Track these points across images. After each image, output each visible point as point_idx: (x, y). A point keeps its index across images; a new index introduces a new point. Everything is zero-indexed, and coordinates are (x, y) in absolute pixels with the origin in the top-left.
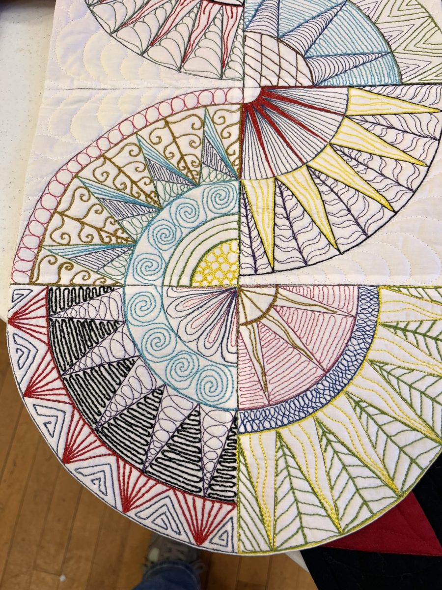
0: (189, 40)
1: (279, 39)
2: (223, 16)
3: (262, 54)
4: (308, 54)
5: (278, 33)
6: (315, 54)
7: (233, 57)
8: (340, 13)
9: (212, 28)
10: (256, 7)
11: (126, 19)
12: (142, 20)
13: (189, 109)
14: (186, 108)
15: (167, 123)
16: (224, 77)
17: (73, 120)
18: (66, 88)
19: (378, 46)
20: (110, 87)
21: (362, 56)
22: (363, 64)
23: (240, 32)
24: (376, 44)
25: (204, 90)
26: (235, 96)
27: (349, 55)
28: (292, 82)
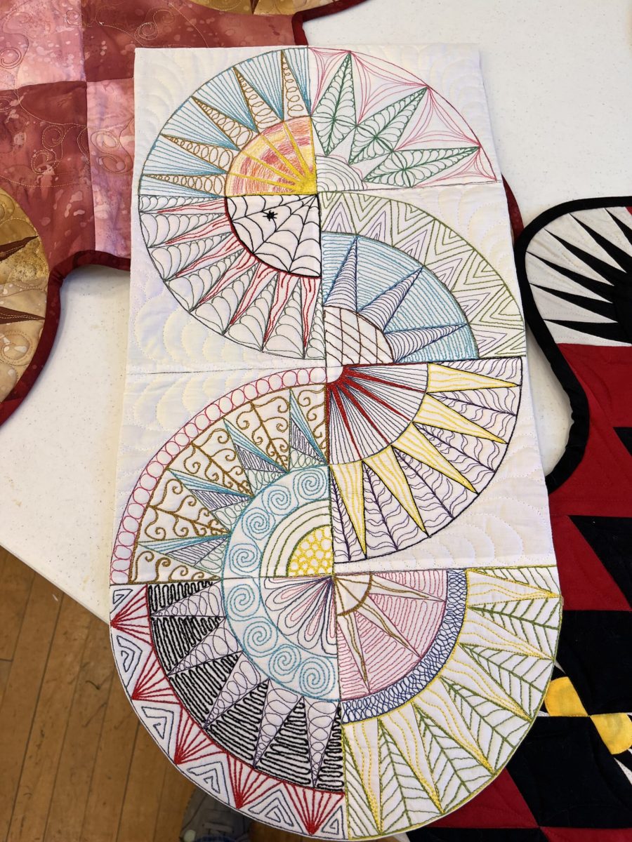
0: (269, 317)
1: (357, 313)
2: (301, 289)
3: (342, 330)
4: (387, 329)
5: (356, 306)
6: (394, 329)
7: (314, 335)
8: (417, 282)
9: (292, 303)
10: (333, 279)
11: (204, 294)
12: (219, 295)
13: (274, 392)
14: (271, 390)
15: (253, 407)
16: (306, 357)
17: (159, 405)
18: (148, 372)
19: (455, 318)
20: (193, 371)
21: (440, 329)
22: (441, 337)
23: (319, 306)
24: (453, 315)
25: (288, 371)
26: (318, 375)
27: (427, 328)
28: (373, 360)
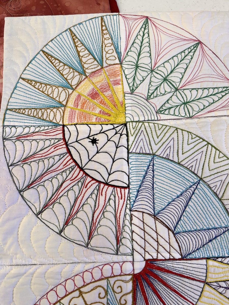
0: (93, 219)
1: (155, 217)
2: (115, 197)
3: (144, 231)
4: (176, 229)
5: (154, 211)
6: (181, 230)
7: (124, 234)
8: (196, 191)
9: (109, 208)
10: (137, 188)
11: (47, 201)
12: (58, 201)
13: (95, 281)
14: (93, 280)
15: (81, 293)
16: (119, 253)
18: (7, 264)
19: (225, 221)
20: (38, 263)
21: (214, 230)
22: (216, 237)
23: (128, 211)
24: (223, 219)
25: (105, 264)
26: (128, 268)
27: (205, 230)
28: (167, 256)
